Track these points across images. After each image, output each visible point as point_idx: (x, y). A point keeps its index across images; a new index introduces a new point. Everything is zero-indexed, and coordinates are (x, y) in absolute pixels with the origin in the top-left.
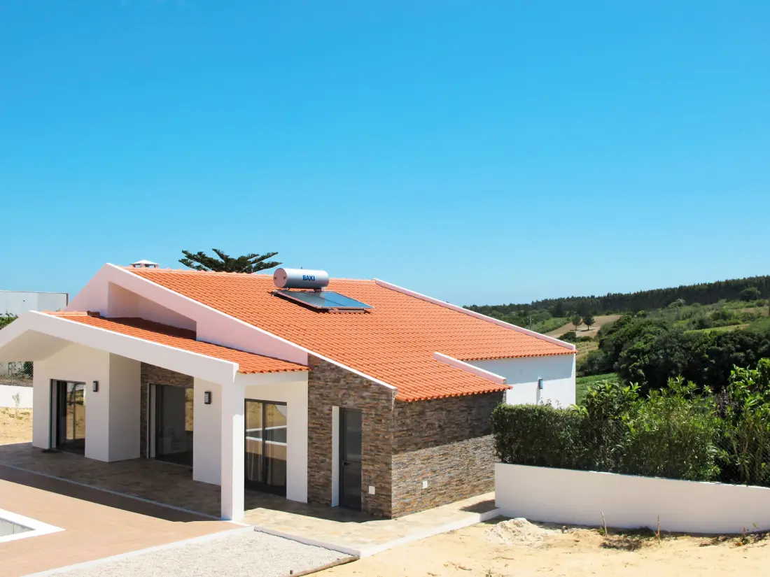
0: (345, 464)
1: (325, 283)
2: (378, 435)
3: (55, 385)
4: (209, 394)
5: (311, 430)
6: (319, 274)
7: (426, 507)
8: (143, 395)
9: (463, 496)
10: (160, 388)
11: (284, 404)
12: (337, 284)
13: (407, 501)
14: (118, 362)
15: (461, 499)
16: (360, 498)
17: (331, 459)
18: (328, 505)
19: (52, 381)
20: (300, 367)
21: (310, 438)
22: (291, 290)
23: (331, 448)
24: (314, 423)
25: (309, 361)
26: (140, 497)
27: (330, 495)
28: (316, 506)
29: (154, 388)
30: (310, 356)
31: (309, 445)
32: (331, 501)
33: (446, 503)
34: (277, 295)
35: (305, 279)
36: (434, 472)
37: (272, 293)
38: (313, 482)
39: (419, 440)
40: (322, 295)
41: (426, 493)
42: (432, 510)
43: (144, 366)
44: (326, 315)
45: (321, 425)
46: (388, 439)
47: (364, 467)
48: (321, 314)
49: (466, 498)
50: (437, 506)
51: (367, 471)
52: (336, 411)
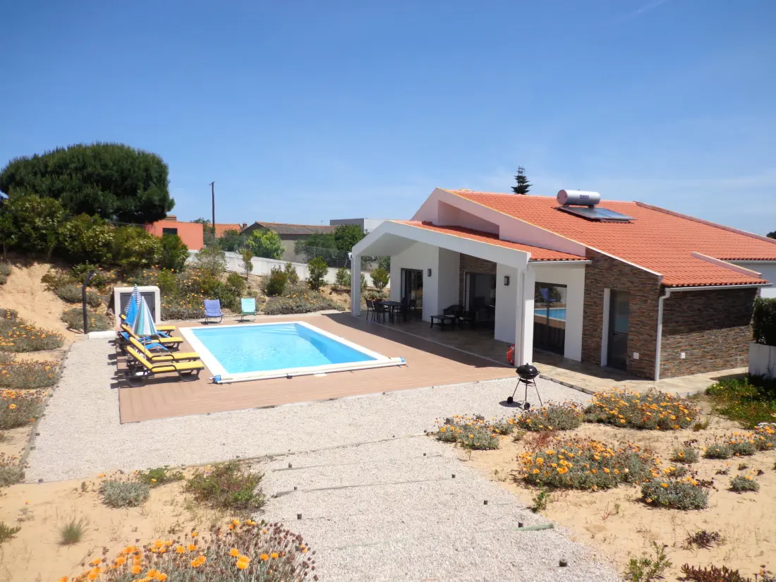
0: (614, 334)
1: (596, 201)
2: (644, 312)
3: (404, 272)
4: (507, 278)
5: (586, 306)
6: (593, 194)
7: (683, 374)
8: (461, 281)
9: (715, 368)
10: (473, 276)
11: (565, 286)
12: (606, 204)
13: (666, 367)
14: (444, 253)
15: (714, 370)
16: (625, 361)
17: (601, 329)
18: (598, 364)
19: (402, 269)
20: (579, 257)
21: (585, 312)
22: (570, 206)
23: (602, 321)
24: (588, 301)
25: (586, 253)
26: (457, 347)
27: (599, 357)
28: (588, 364)
29: (468, 277)
30: (587, 250)
31: (584, 318)
32: (600, 362)
33: (699, 372)
34: (559, 209)
35: (582, 197)
36: (691, 346)
37: (555, 208)
38: (585, 346)
39: (680, 319)
40: (594, 210)
41: (683, 362)
42: (687, 377)
43: (463, 257)
44: (598, 223)
45: (595, 303)
46: (652, 316)
47: (630, 337)
48: (594, 223)
49: (718, 370)
50: (693, 374)
51: (632, 340)
52: (607, 293)
